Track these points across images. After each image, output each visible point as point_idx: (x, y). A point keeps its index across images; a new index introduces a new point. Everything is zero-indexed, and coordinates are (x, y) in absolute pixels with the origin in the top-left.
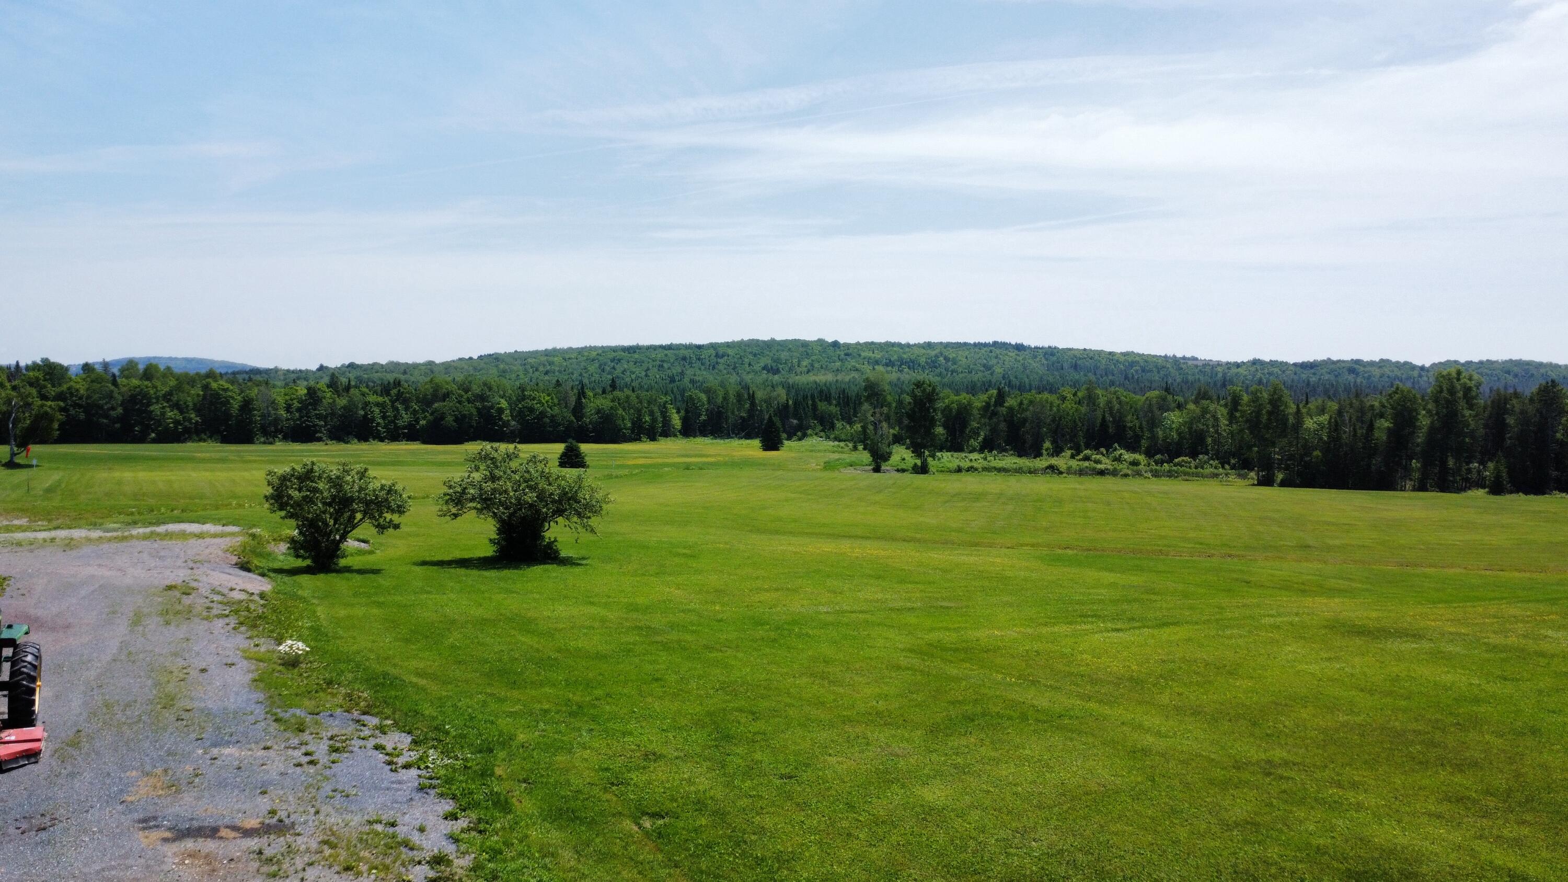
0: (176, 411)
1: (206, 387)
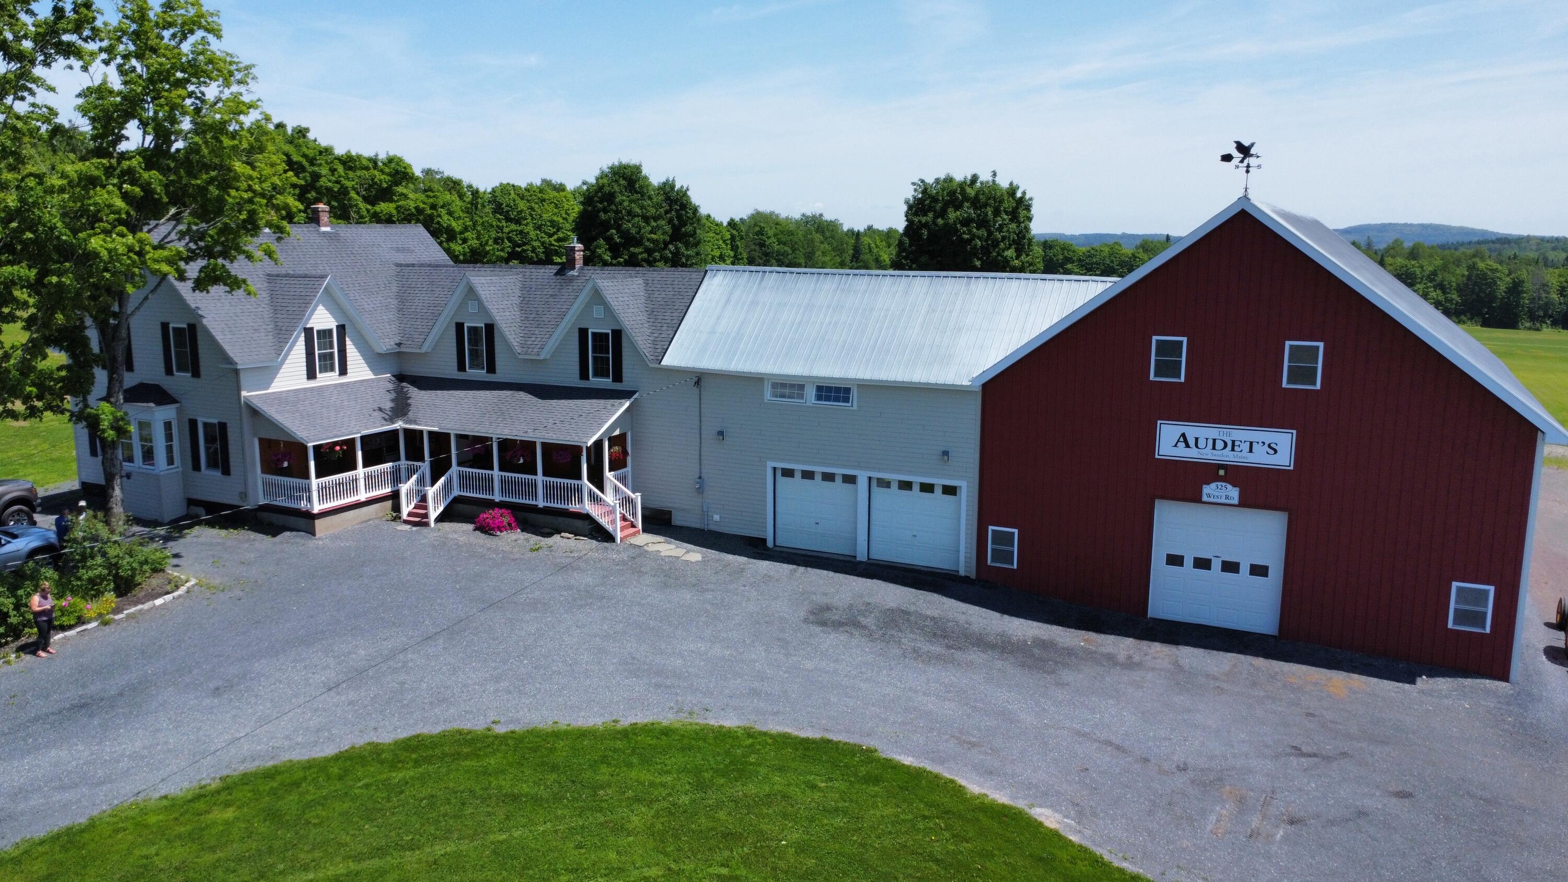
0: (1438, 292)
1: (1472, 268)
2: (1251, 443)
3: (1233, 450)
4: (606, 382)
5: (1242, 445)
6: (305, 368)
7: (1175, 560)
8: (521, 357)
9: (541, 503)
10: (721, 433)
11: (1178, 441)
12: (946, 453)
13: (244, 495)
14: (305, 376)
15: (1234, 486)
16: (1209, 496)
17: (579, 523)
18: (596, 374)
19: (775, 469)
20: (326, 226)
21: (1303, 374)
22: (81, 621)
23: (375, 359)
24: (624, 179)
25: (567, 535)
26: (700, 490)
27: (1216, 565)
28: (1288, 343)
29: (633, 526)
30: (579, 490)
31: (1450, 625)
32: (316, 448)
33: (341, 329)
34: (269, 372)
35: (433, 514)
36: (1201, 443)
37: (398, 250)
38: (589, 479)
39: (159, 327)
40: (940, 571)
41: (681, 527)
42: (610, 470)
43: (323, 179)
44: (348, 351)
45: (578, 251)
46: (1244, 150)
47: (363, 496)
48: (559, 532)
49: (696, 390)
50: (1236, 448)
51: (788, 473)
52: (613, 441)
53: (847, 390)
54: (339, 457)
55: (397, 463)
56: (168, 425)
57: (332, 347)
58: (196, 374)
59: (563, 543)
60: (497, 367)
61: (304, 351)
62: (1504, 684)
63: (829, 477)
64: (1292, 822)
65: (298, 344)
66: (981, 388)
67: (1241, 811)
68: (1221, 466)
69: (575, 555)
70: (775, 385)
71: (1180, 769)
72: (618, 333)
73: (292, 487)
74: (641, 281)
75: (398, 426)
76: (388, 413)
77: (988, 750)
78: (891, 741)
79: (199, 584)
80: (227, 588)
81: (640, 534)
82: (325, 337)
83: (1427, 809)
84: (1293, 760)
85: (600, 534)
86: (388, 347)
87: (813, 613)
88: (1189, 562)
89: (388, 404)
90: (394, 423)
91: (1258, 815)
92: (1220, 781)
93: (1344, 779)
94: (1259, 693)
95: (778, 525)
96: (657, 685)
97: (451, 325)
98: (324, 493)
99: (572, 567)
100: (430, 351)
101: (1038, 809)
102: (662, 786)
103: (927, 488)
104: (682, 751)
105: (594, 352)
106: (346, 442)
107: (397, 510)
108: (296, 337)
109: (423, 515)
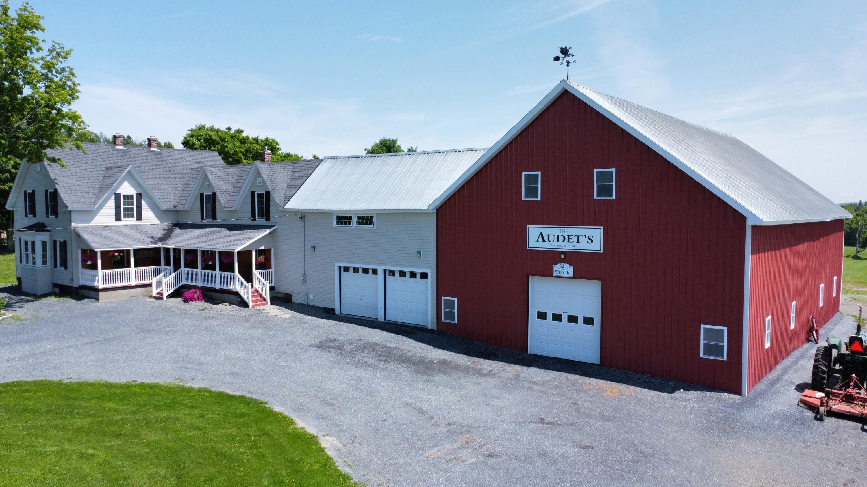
2: (578, 237)
3: (569, 242)
4: (261, 221)
5: (573, 238)
6: (114, 214)
7: (542, 316)
8: (225, 209)
9: (218, 286)
10: (313, 247)
11: (539, 238)
12: (419, 253)
13: (72, 280)
14: (114, 219)
15: (570, 265)
16: (557, 272)
17: (233, 297)
18: (259, 217)
19: (340, 267)
20: (154, 148)
21: (605, 190)
23: (160, 213)
24: (386, 147)
25: (227, 304)
26: (304, 280)
27: (565, 318)
28: (596, 171)
29: (265, 300)
30: (233, 279)
31: (701, 355)
33: (139, 195)
34: (90, 214)
35: (165, 294)
36: (551, 239)
38: (239, 272)
39: (44, 192)
40: (419, 326)
41: (295, 303)
42: (257, 269)
44: (143, 208)
45: (267, 154)
46: (565, 52)
47: (133, 283)
48: (223, 302)
49: (301, 223)
50: (570, 240)
51: (347, 269)
52: (260, 253)
53: (372, 218)
54: (118, 259)
55: (158, 267)
56: (44, 244)
57: (133, 205)
58: (57, 216)
59: (226, 308)
60: (217, 216)
61: (114, 205)
62: (739, 396)
63: (366, 271)
64: (489, 456)
65: (110, 201)
66: (435, 211)
67: (461, 448)
68: (563, 253)
69: (221, 313)
70: (338, 217)
71: (449, 424)
72: (268, 193)
73: (92, 275)
74: (291, 167)
75: (158, 246)
76: (156, 240)
77: (336, 408)
78: (282, 400)
79: (12, 318)
80: (26, 319)
81: (268, 305)
82: (128, 199)
83: (595, 455)
84: (533, 425)
85: (243, 304)
86: (168, 207)
87: (321, 342)
88: (549, 316)
89: (160, 236)
90: (155, 244)
91: (470, 451)
92: (468, 432)
93: (555, 436)
94: (554, 392)
95: (342, 301)
96: (181, 367)
97: (199, 194)
98: (106, 279)
99: (213, 318)
100: (189, 209)
101: (327, 438)
102: (115, 410)
103: (413, 275)
104: (150, 396)
105: (258, 205)
106: (122, 251)
107: (152, 292)
108: (107, 197)
109: (161, 294)
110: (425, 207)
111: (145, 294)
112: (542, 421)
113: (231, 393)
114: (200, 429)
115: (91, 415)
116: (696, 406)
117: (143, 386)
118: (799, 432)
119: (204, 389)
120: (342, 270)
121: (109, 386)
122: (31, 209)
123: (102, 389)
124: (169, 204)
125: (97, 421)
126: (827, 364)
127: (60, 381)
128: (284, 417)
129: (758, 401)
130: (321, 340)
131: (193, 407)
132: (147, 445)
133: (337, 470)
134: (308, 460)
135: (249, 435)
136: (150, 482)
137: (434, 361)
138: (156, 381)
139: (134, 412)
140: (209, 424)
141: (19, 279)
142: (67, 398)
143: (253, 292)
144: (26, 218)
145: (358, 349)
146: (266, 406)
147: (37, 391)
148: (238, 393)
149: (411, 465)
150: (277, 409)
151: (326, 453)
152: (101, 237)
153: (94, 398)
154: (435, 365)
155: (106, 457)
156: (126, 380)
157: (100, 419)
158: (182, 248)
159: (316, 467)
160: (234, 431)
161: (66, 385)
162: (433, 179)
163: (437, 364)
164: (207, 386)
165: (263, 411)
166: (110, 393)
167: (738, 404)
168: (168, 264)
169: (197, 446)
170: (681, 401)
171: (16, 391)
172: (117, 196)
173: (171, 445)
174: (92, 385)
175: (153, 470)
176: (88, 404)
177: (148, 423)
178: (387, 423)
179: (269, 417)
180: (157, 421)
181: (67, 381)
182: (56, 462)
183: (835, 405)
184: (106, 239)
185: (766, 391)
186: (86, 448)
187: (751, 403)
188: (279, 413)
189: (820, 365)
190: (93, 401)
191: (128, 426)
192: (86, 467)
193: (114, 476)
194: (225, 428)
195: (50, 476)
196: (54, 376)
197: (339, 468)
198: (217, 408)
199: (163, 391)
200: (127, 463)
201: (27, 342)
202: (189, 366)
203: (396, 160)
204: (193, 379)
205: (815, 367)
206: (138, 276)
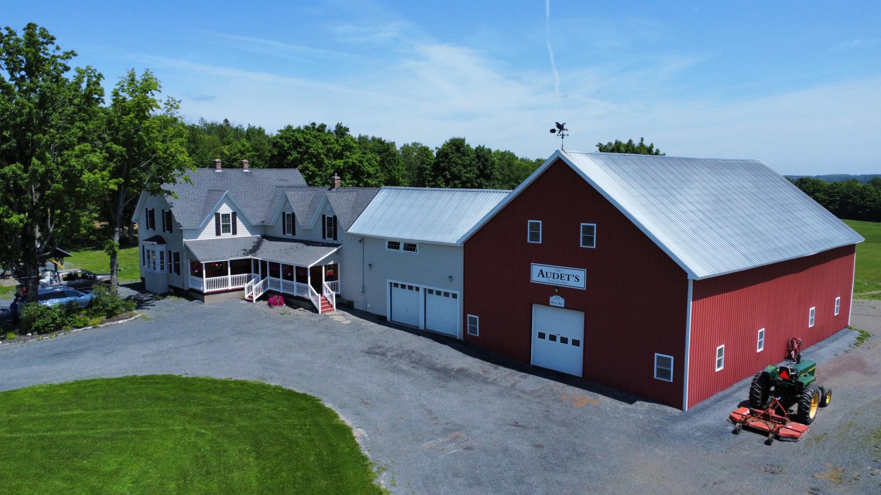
2: (569, 276)
3: (561, 279)
4: (330, 240)
6: (215, 231)
7: (542, 336)
8: (302, 228)
9: (295, 294)
10: (370, 265)
12: (451, 277)
13: (183, 284)
14: (215, 234)
15: (562, 298)
16: (552, 302)
17: (307, 304)
18: (328, 237)
19: (391, 283)
20: (245, 169)
21: (588, 240)
22: (86, 325)
23: (251, 228)
24: (456, 146)
25: (302, 309)
26: (363, 291)
27: (558, 339)
28: (582, 224)
29: (332, 306)
30: (307, 289)
31: (655, 377)
32: (206, 264)
33: (234, 214)
34: (197, 231)
35: (255, 298)
36: (549, 275)
37: (281, 180)
38: (312, 284)
39: (161, 211)
41: (356, 310)
42: (326, 281)
43: (312, 149)
44: (237, 224)
46: (561, 127)
47: (230, 287)
48: (299, 307)
49: (361, 245)
50: (563, 278)
51: (396, 285)
52: (328, 267)
53: (415, 245)
54: (218, 269)
55: (250, 274)
56: (162, 253)
57: (229, 222)
58: (171, 232)
59: (301, 313)
60: (296, 233)
61: (215, 223)
62: (679, 410)
63: (411, 288)
64: (467, 449)
65: (212, 220)
66: (463, 245)
67: (450, 441)
68: (557, 287)
69: (297, 317)
70: (389, 242)
71: (447, 423)
72: (335, 217)
73: (199, 281)
74: (355, 194)
75: (249, 257)
76: (248, 251)
77: (369, 406)
78: (332, 398)
79: (141, 317)
80: (152, 319)
81: (334, 311)
82: (226, 217)
83: (541, 452)
84: (507, 427)
85: (315, 310)
86: (257, 223)
87: (370, 348)
88: (547, 337)
89: (251, 248)
90: (247, 256)
91: (455, 444)
92: (458, 430)
93: (520, 437)
94: (537, 400)
95: (393, 311)
96: (264, 368)
97: (282, 213)
98: (209, 284)
99: (290, 322)
100: (274, 224)
101: (359, 429)
102: (218, 401)
103: (447, 294)
104: (241, 391)
105: (327, 226)
106: (221, 263)
107: (244, 295)
108: (210, 217)
109: (252, 297)
110: (454, 242)
111: (239, 297)
112: (516, 424)
113: (297, 390)
114: (274, 419)
115: (202, 405)
116: (641, 418)
117: (236, 382)
118: (710, 442)
119: (279, 386)
120: (393, 285)
121: (214, 382)
122: (151, 223)
123: (208, 384)
124: (258, 220)
125: (206, 409)
126: (760, 387)
127: (180, 376)
128: (332, 412)
129: (695, 415)
130: (370, 346)
131: (270, 402)
132: (239, 428)
133: (360, 453)
134: (342, 445)
135: (305, 425)
136: (240, 454)
137: (454, 369)
138: (245, 379)
139: (230, 404)
140: (280, 415)
141: (142, 279)
142: (186, 390)
143: (322, 300)
144: (147, 231)
145: (397, 356)
146: (321, 402)
147: (165, 383)
148: (302, 392)
149: (410, 452)
150: (328, 405)
151: (355, 441)
152: (205, 251)
153: (204, 391)
154: (453, 373)
155: (212, 436)
156: (225, 377)
157: (208, 408)
158: (268, 261)
159: (347, 450)
160: (296, 421)
161: (184, 379)
162: (463, 217)
163: (455, 372)
164: (280, 385)
165: (317, 407)
166: (214, 388)
167: (676, 417)
168: (256, 272)
169: (270, 431)
170: (632, 412)
171: (152, 383)
172: (217, 215)
173: (253, 429)
174: (201, 380)
175: (242, 446)
176: (200, 396)
177: (239, 413)
178: (402, 421)
179: (321, 411)
180: (245, 411)
181: (184, 376)
182: (181, 438)
183: (753, 421)
184: (209, 252)
185: (708, 407)
186: (200, 429)
187: (687, 417)
188: (329, 409)
189: (755, 388)
190: (203, 394)
191: (226, 413)
192: (200, 442)
193: (218, 449)
194: (290, 418)
195: (179, 447)
196: (176, 372)
197: (362, 452)
198: (286, 403)
199: (250, 387)
200: (225, 441)
201: (155, 340)
202: (269, 367)
203: (437, 195)
204: (272, 378)
205: (752, 389)
206: (234, 281)
